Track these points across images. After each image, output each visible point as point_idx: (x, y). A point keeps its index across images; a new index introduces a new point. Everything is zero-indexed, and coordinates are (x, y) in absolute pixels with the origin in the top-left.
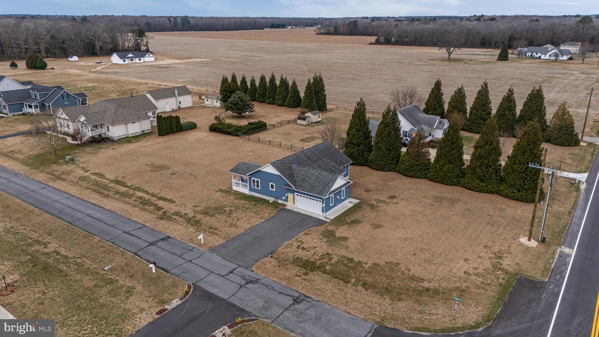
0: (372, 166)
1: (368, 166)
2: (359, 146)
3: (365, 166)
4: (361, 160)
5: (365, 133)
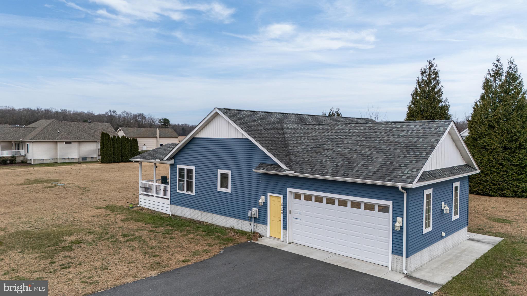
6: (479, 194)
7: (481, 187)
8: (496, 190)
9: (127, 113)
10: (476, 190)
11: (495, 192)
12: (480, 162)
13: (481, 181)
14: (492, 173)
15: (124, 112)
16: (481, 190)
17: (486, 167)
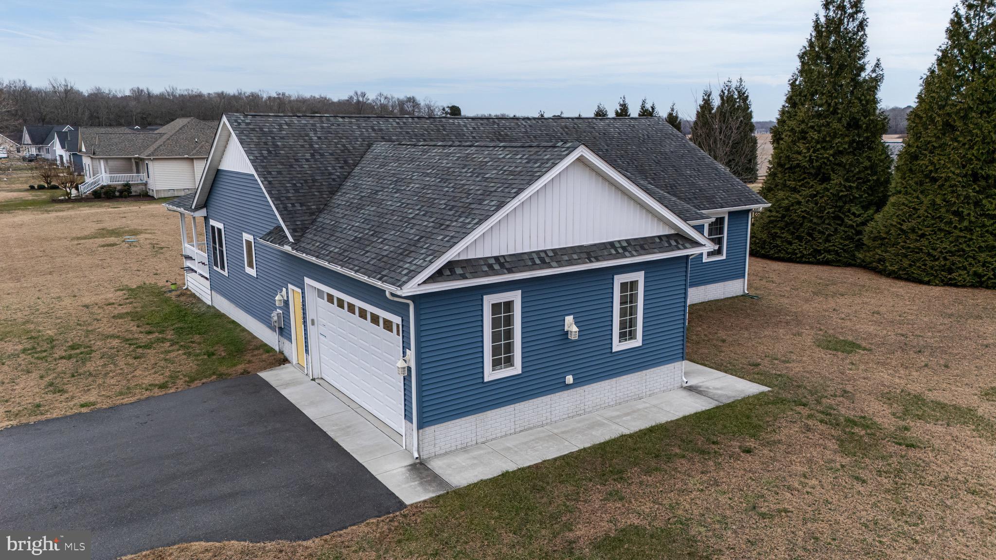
0: (882, 260)
1: (865, 266)
2: (826, 179)
3: (847, 265)
4: (827, 240)
5: (853, 124)
6: (899, 278)
7: (906, 263)
8: (936, 271)
9: (386, 98)
10: (894, 269)
11: (933, 275)
12: (914, 208)
13: (909, 251)
14: (935, 233)
15: (381, 95)
16: (904, 269)
17: (924, 220)
